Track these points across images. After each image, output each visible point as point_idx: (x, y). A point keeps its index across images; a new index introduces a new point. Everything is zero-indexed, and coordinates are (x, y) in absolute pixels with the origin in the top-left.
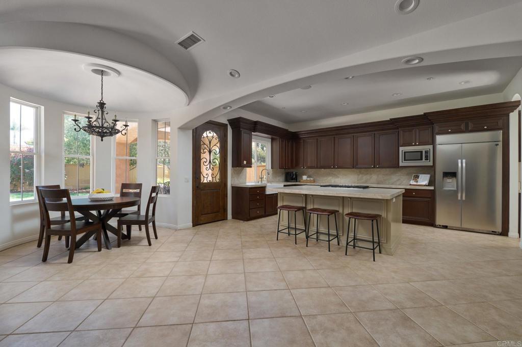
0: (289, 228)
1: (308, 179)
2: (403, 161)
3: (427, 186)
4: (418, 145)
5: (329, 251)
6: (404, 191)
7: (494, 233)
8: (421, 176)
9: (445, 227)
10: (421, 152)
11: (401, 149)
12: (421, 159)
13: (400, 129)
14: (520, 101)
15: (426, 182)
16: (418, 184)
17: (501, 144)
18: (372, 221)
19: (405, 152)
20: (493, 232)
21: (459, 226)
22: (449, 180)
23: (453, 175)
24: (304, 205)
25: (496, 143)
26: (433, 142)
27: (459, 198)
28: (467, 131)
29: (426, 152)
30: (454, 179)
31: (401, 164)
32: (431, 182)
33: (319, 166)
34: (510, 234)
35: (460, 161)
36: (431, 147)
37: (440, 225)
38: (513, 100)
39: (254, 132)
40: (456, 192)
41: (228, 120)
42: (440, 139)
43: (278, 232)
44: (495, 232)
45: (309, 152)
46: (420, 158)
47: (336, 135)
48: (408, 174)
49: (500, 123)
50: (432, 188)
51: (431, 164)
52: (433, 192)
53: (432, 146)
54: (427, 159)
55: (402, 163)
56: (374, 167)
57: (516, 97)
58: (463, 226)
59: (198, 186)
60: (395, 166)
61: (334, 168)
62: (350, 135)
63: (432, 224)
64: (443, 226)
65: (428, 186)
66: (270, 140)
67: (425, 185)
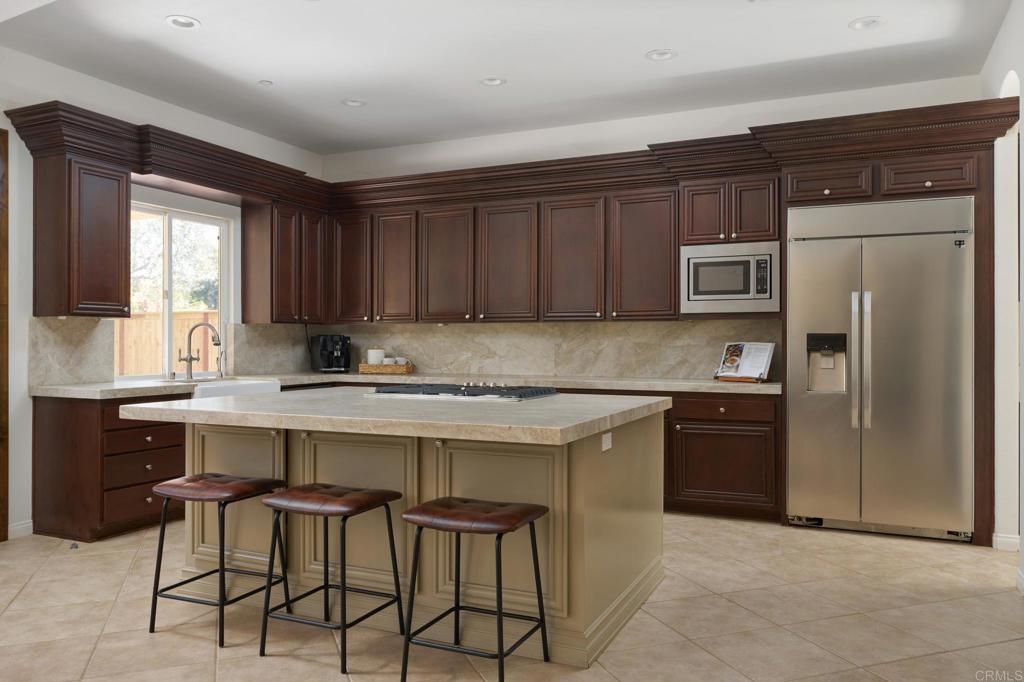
0: (222, 570)
1: (387, 361)
2: (692, 297)
3: (763, 381)
4: (738, 241)
5: (344, 671)
6: (667, 403)
7: (954, 538)
8: (748, 347)
9: (816, 523)
10: (747, 265)
11: (687, 252)
12: (746, 290)
13: (682, 184)
14: (1018, 98)
15: (762, 369)
16: (739, 375)
17: (970, 241)
18: (499, 537)
19: (697, 266)
20: (949, 533)
21: (855, 517)
22: (823, 361)
23: (837, 343)
25: (958, 237)
26: (779, 234)
27: (855, 422)
28: (874, 193)
29: (758, 263)
30: (842, 358)
31: (686, 307)
32: (777, 371)
33: (422, 311)
34: (999, 537)
35: (855, 297)
36: (772, 247)
37: (800, 519)
38: (1002, 96)
39: (142, 172)
40: (844, 401)
41: (8, 114)
42: (798, 220)
43: (156, 593)
44: (957, 534)
46: (741, 288)
47: (484, 198)
48: (709, 342)
49: (969, 168)
50: (775, 389)
51: (773, 306)
52: (778, 403)
53: (778, 243)
54: (762, 287)
55: (688, 304)
56: (604, 318)
57: (1008, 88)
58: (865, 519)
60: (668, 312)
61: (474, 319)
62: (528, 200)
63: (773, 512)
64: (808, 519)
66: (239, 210)
67: (757, 380)
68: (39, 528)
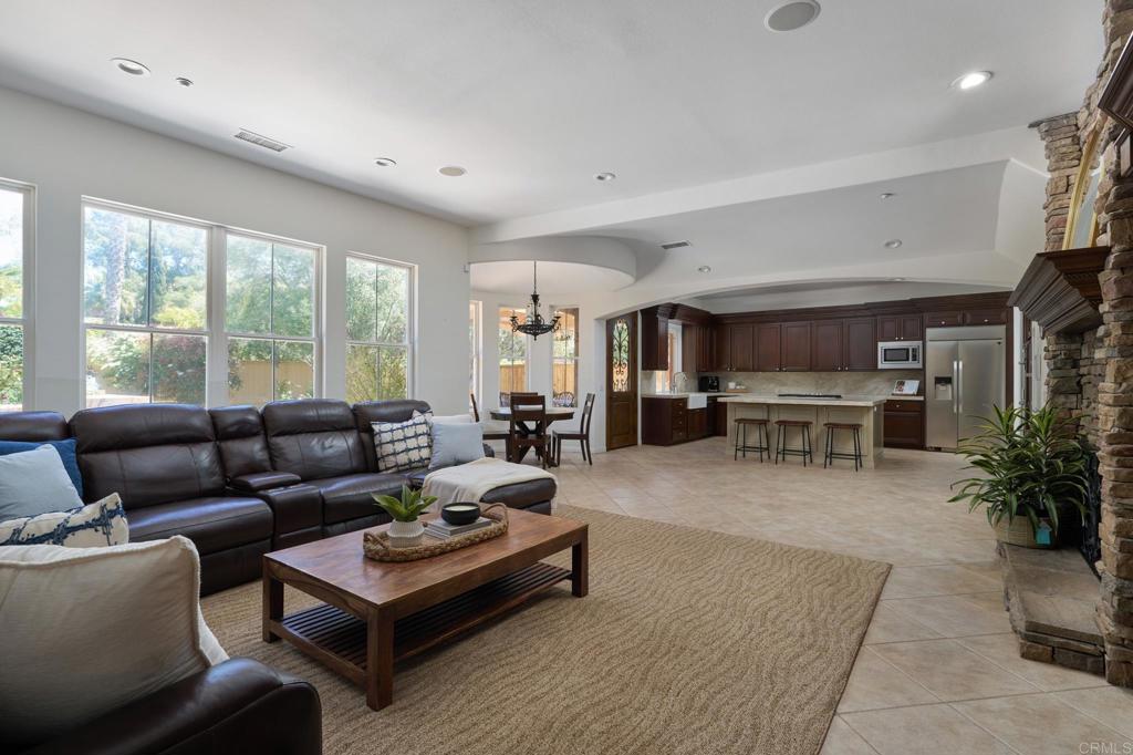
2: (883, 362)
3: (915, 395)
4: (903, 340)
8: (907, 382)
9: (938, 450)
10: (908, 350)
11: (882, 345)
12: (908, 359)
13: (878, 317)
15: (914, 391)
16: (904, 392)
17: (1004, 343)
19: (885, 350)
21: (955, 447)
22: (941, 388)
23: (947, 381)
24: (765, 418)
25: (999, 341)
26: (922, 338)
27: (955, 411)
28: (963, 324)
29: (913, 349)
30: (949, 386)
31: (880, 366)
32: (921, 391)
33: (756, 367)
35: (955, 363)
36: (919, 343)
37: (932, 448)
40: (950, 403)
42: (930, 332)
45: (738, 345)
46: (905, 358)
48: (890, 380)
50: (921, 398)
51: (920, 366)
52: (922, 405)
53: (922, 341)
54: (915, 358)
55: (882, 365)
56: (842, 370)
58: (959, 448)
59: (612, 397)
60: (872, 368)
63: (921, 446)
64: (935, 448)
65: (918, 395)
67: (913, 395)
68: (644, 443)
